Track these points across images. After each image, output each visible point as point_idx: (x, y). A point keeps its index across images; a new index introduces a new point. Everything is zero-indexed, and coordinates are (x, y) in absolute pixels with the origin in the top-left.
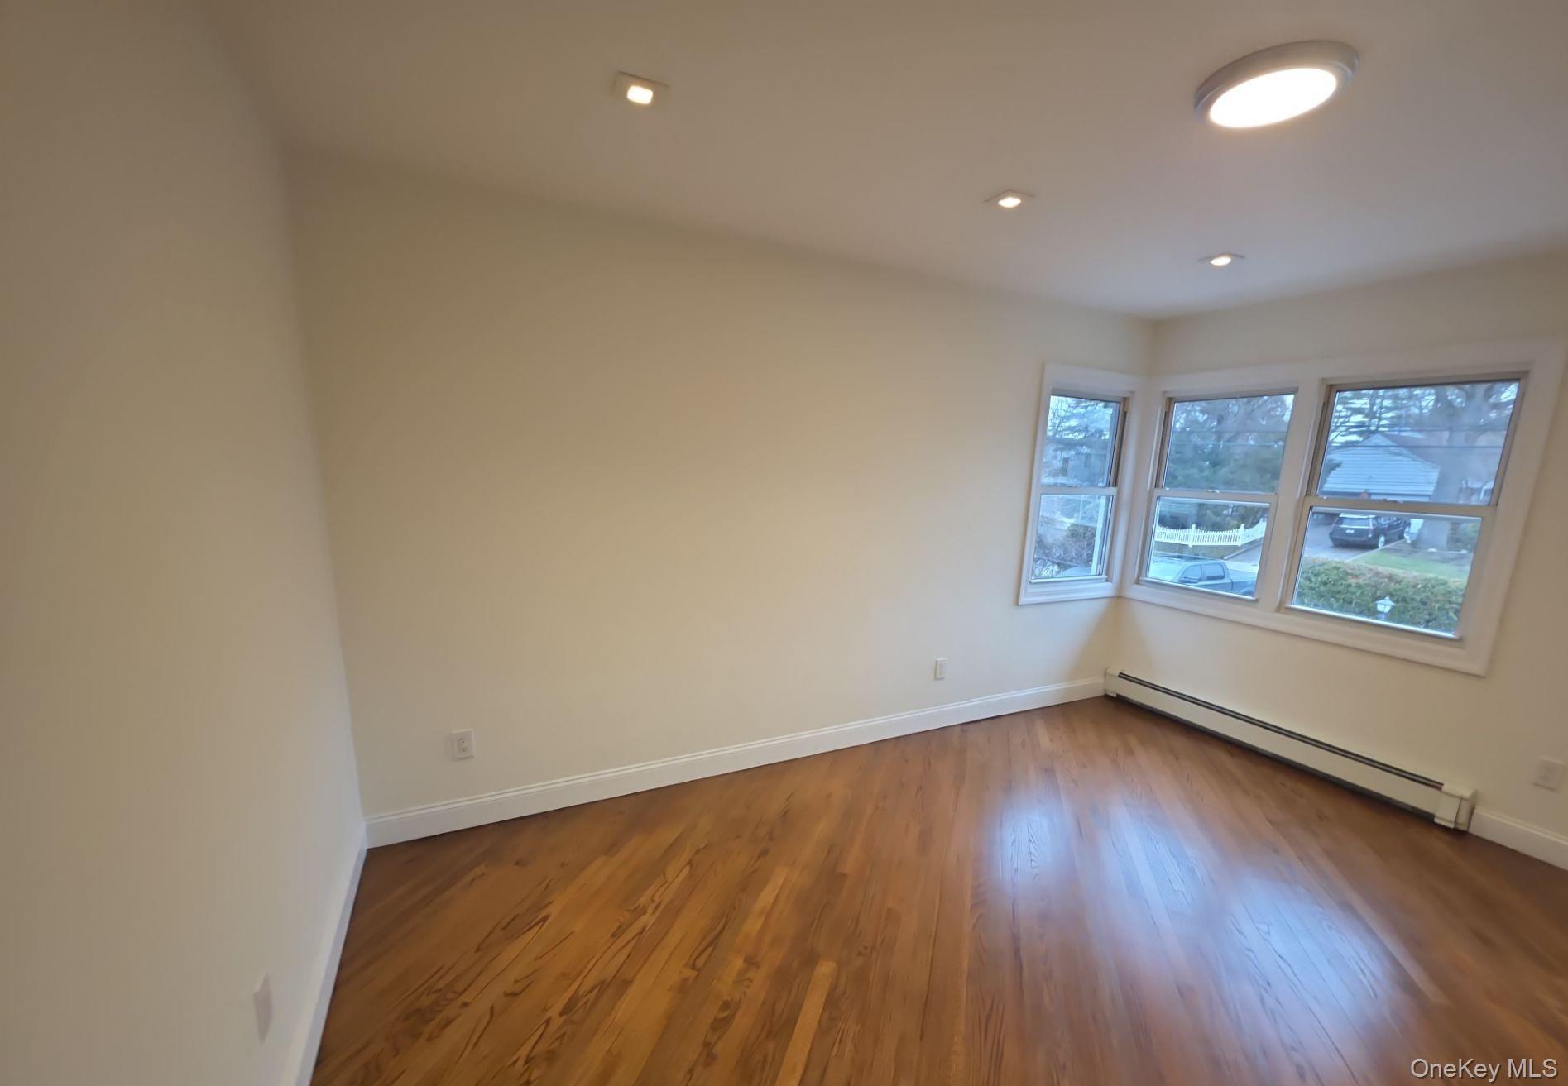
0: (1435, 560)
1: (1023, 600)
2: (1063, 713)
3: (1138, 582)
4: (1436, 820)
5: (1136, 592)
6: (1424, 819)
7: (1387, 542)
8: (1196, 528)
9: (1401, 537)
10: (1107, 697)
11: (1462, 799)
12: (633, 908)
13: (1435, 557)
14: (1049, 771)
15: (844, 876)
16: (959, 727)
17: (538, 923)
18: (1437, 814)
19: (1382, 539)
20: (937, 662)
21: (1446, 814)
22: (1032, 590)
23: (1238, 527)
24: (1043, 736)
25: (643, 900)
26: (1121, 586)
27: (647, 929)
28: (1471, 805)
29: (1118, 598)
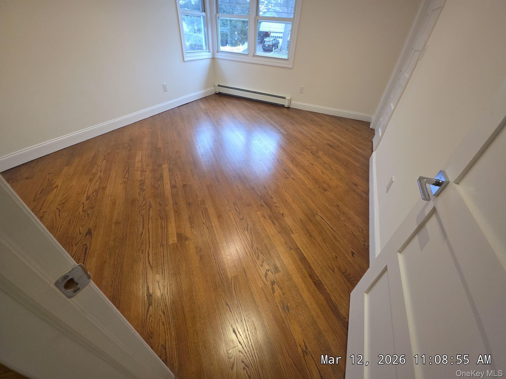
0: (284, 54)
1: (186, 59)
2: (206, 99)
3: (218, 52)
4: (285, 106)
5: (218, 56)
6: (283, 106)
7: (275, 49)
8: (228, 46)
9: (278, 47)
10: (216, 94)
11: (289, 100)
12: (91, 174)
13: (285, 53)
14: (207, 113)
15: (160, 148)
16: (177, 108)
17: (55, 188)
18: (285, 105)
19: (274, 48)
20: (163, 84)
21: (286, 105)
22: (188, 55)
23: (240, 45)
24: (202, 105)
25: (94, 171)
26: (213, 54)
27: (101, 176)
28: (290, 101)
29: (213, 59)
